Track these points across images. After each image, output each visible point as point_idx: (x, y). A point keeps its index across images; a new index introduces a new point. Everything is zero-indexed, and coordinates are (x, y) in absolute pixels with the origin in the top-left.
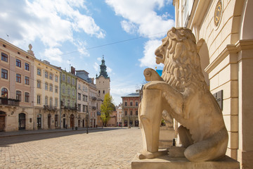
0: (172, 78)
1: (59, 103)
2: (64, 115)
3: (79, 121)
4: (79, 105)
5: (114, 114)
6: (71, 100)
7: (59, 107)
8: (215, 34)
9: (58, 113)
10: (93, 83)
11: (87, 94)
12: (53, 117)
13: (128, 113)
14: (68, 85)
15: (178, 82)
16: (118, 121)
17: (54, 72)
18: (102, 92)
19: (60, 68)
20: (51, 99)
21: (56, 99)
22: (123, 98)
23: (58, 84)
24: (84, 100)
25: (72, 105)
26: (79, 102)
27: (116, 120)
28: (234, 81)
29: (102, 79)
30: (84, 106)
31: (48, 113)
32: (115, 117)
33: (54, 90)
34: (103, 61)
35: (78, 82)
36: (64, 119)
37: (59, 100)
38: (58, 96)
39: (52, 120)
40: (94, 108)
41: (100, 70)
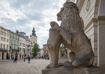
0: (66, 26)
1: (9, 47)
2: (12, 53)
3: (20, 56)
4: (21, 48)
5: (39, 53)
6: (16, 46)
7: (9, 49)
8: (87, 14)
9: (8, 52)
10: (28, 38)
11: (25, 43)
12: (5, 54)
13: (46, 52)
14: (14, 39)
15: (69, 28)
16: (41, 56)
17: (6, 32)
18: (33, 43)
19: (10, 30)
20: (4, 45)
21: (7, 45)
22: (44, 45)
23: (9, 38)
24: (23, 46)
25: (16, 48)
26: (20, 47)
27: (40, 55)
28: (95, 34)
29: (33, 37)
30: (23, 49)
31: (2, 52)
32: (40, 54)
33: (6, 41)
34: (34, 29)
35: (20, 38)
36: (12, 55)
37: (9, 46)
38: (8, 44)
39: (4, 56)
40: (29, 50)
41: (32, 33)
